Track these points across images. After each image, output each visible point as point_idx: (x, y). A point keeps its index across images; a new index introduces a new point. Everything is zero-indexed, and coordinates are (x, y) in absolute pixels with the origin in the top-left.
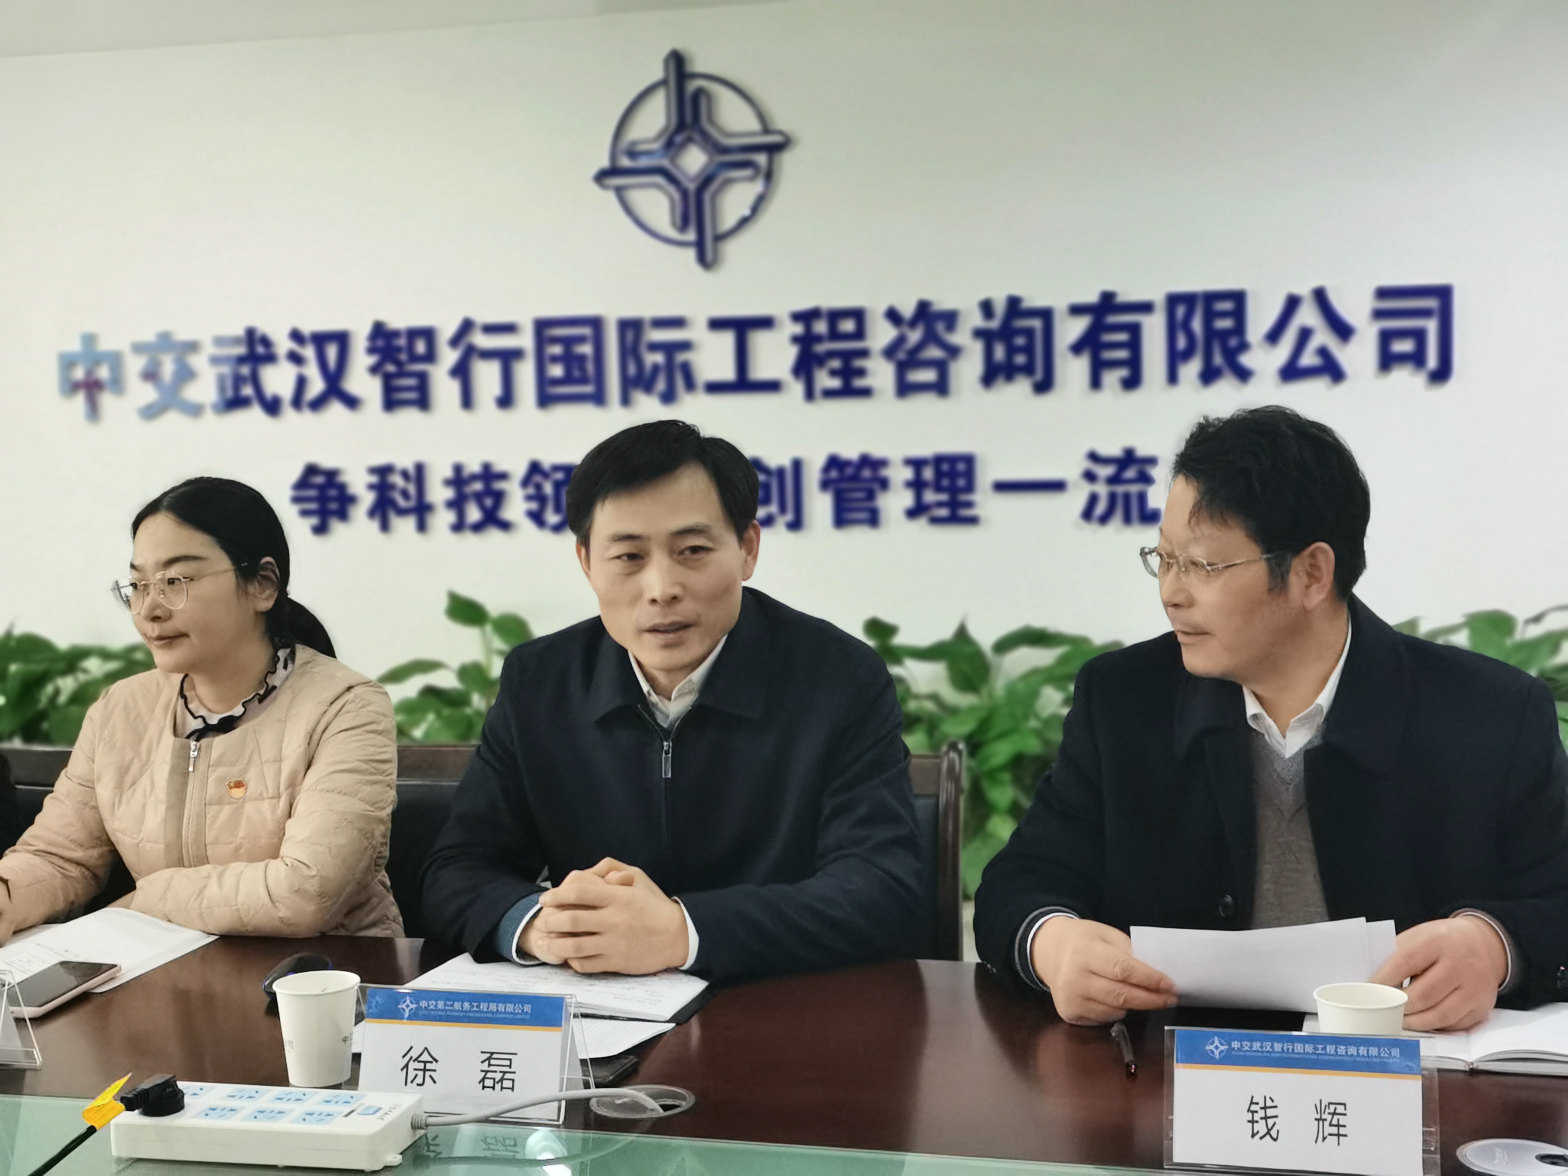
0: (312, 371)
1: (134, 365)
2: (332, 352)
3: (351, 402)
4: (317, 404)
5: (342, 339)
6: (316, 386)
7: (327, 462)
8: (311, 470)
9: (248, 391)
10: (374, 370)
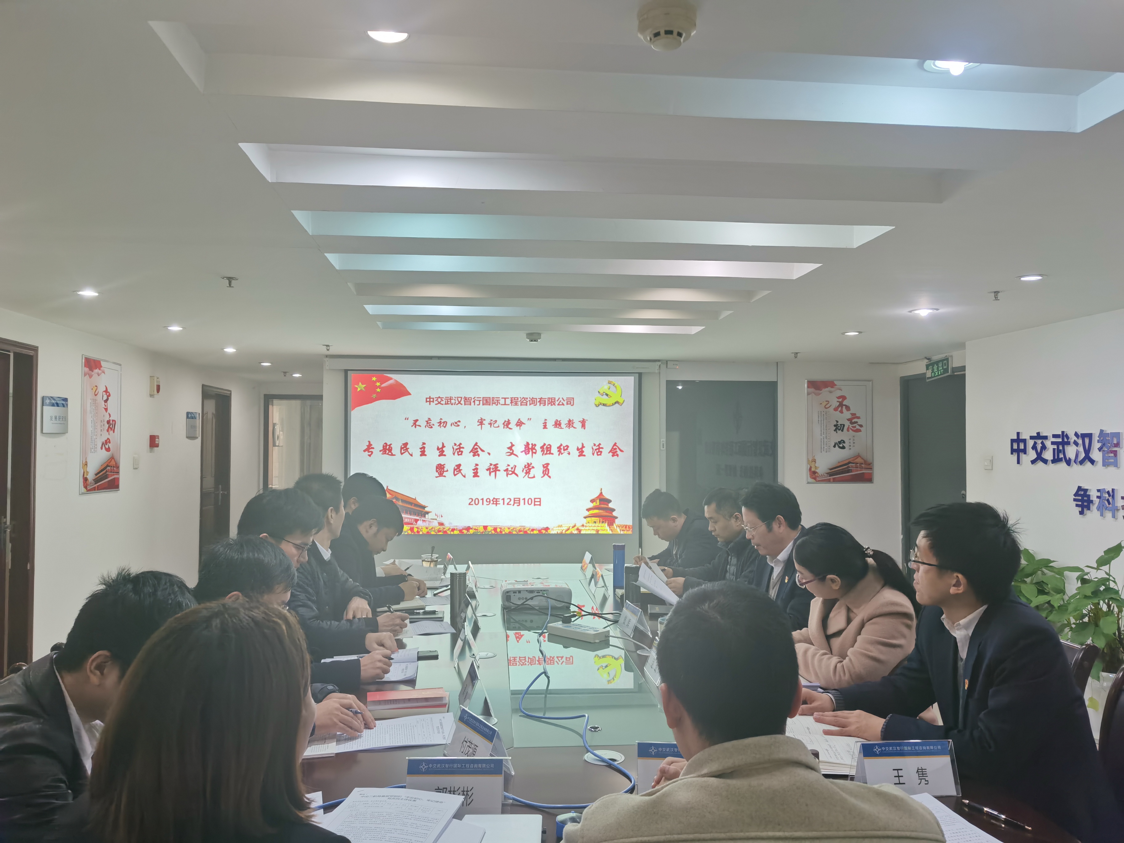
0: (1081, 449)
1: (1030, 443)
2: (1087, 441)
3: (1092, 462)
4: (1082, 462)
5: (1090, 436)
6: (1082, 455)
7: (1085, 486)
8: (1080, 488)
9: (1061, 456)
10: (1100, 449)
